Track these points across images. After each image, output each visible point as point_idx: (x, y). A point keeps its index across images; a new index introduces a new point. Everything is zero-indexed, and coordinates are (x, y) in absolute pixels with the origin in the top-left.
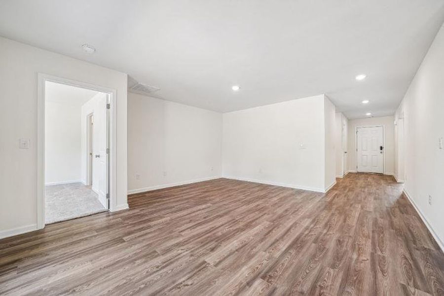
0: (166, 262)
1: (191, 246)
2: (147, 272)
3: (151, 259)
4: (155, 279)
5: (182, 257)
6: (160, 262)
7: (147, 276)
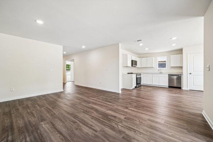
0: (130, 130)
1: (114, 124)
2: (140, 134)
3: (130, 137)
4: (142, 130)
5: (124, 125)
6: (131, 132)
7: (143, 133)
